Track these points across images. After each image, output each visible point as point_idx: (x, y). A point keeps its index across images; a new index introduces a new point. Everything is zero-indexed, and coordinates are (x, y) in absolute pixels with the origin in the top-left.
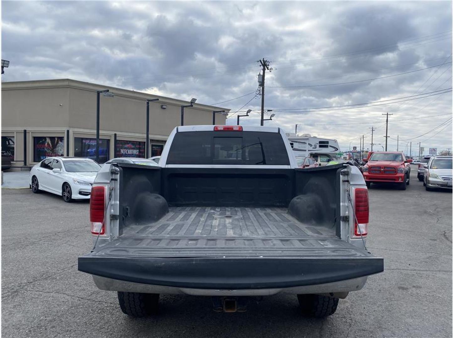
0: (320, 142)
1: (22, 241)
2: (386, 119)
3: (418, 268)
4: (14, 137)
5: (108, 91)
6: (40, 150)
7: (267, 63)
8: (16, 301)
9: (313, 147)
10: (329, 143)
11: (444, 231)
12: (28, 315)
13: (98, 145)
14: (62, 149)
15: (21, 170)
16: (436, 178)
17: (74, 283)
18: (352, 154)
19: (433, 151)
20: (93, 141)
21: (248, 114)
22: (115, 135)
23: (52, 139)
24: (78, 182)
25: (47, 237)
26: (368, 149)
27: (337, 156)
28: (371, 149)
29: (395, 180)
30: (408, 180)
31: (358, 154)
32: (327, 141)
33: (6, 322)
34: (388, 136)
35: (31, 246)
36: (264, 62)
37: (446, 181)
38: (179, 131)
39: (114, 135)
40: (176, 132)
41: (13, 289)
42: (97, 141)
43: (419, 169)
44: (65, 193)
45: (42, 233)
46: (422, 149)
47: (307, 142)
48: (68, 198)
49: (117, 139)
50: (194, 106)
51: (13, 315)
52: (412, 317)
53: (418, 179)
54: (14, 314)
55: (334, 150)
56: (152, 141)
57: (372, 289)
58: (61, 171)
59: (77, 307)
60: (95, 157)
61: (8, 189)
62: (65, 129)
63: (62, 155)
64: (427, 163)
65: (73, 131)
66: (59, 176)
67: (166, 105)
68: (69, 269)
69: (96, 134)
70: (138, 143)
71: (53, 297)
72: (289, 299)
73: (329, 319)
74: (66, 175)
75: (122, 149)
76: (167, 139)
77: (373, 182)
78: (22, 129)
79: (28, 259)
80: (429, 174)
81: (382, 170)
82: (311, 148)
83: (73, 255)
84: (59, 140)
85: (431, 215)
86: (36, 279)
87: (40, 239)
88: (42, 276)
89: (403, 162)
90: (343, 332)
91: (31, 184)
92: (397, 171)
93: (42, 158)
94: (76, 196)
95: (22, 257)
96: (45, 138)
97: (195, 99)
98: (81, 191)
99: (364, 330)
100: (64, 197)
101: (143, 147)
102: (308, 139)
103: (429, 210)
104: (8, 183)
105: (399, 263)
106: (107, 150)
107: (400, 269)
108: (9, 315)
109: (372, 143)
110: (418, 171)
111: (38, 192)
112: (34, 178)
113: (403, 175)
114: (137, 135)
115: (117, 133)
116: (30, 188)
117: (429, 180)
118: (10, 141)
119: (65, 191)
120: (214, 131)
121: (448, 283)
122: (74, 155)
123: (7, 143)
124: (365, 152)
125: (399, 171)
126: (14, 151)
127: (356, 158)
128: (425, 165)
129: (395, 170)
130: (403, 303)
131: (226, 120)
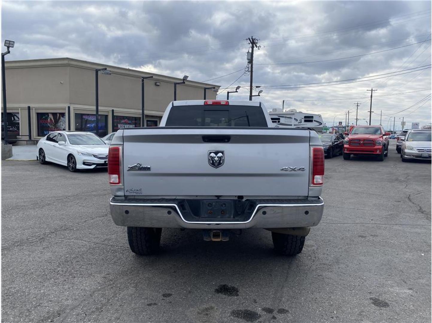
0: (305, 117)
1: (39, 203)
2: (371, 94)
3: (379, 223)
4: (18, 113)
5: (106, 69)
6: (43, 126)
7: (255, 41)
8: (44, 244)
9: (299, 121)
10: (314, 118)
11: (409, 195)
12: (56, 253)
13: (97, 121)
14: (64, 125)
15: (27, 144)
16: (411, 149)
17: (89, 233)
18: (338, 129)
19: (415, 125)
20: (93, 117)
21: (237, 90)
22: (113, 111)
23: (54, 114)
24: (82, 154)
25: (60, 200)
26: (353, 124)
27: (323, 130)
28: (356, 124)
29: (373, 152)
30: (386, 152)
31: (343, 129)
32: (312, 115)
33: (40, 258)
34: (372, 111)
35: (47, 207)
36: (252, 40)
37: (420, 153)
38: (174, 105)
39: (111, 111)
40: (172, 106)
41: (39, 237)
42: (97, 117)
43: (398, 142)
44: (70, 164)
45: (54, 197)
46: (403, 124)
47: (293, 117)
48: (73, 168)
49: (115, 115)
50: (186, 83)
51: (43, 254)
52: (365, 256)
53: (396, 152)
54: (45, 253)
55: (318, 124)
56: (147, 116)
57: (336, 237)
58: (65, 143)
59: (94, 249)
60: (96, 131)
61: (18, 161)
62: (66, 106)
63: (64, 130)
64: (404, 136)
65: (74, 108)
66: (64, 148)
67: (159, 82)
68: (83, 223)
69: (95, 110)
70: (134, 118)
71: (73, 242)
72: (266, 244)
73: (298, 257)
74: (71, 147)
75: (119, 124)
76: (163, 115)
77: (354, 154)
78: (26, 106)
79: (47, 216)
80: (405, 146)
81: (362, 142)
82: (297, 123)
83: (84, 213)
84: (61, 116)
85: (400, 181)
86: (57, 230)
87: (53, 201)
88: (62, 228)
89: (382, 135)
90: (307, 265)
91: (38, 156)
92: (375, 143)
93: (45, 133)
94: (80, 166)
95: (42, 215)
96: (47, 114)
97: (186, 76)
98: (85, 161)
99: (324, 264)
100: (69, 167)
101: (139, 122)
102: (294, 114)
103: (400, 178)
104: (17, 155)
105: (363, 219)
106: (105, 125)
107: (363, 223)
108: (41, 253)
109: (357, 118)
110: (397, 144)
111: (45, 163)
112: (41, 151)
113: (381, 147)
114: (133, 111)
115: (115, 109)
116: (38, 160)
117: (405, 152)
118: (15, 117)
119: (70, 162)
120: (205, 105)
121: (401, 233)
122: (75, 129)
123: (13, 119)
124: (350, 126)
125: (377, 143)
126: (19, 127)
127: (341, 133)
128: (403, 138)
129: (373, 142)
130: (360, 246)
131: (217, 96)
